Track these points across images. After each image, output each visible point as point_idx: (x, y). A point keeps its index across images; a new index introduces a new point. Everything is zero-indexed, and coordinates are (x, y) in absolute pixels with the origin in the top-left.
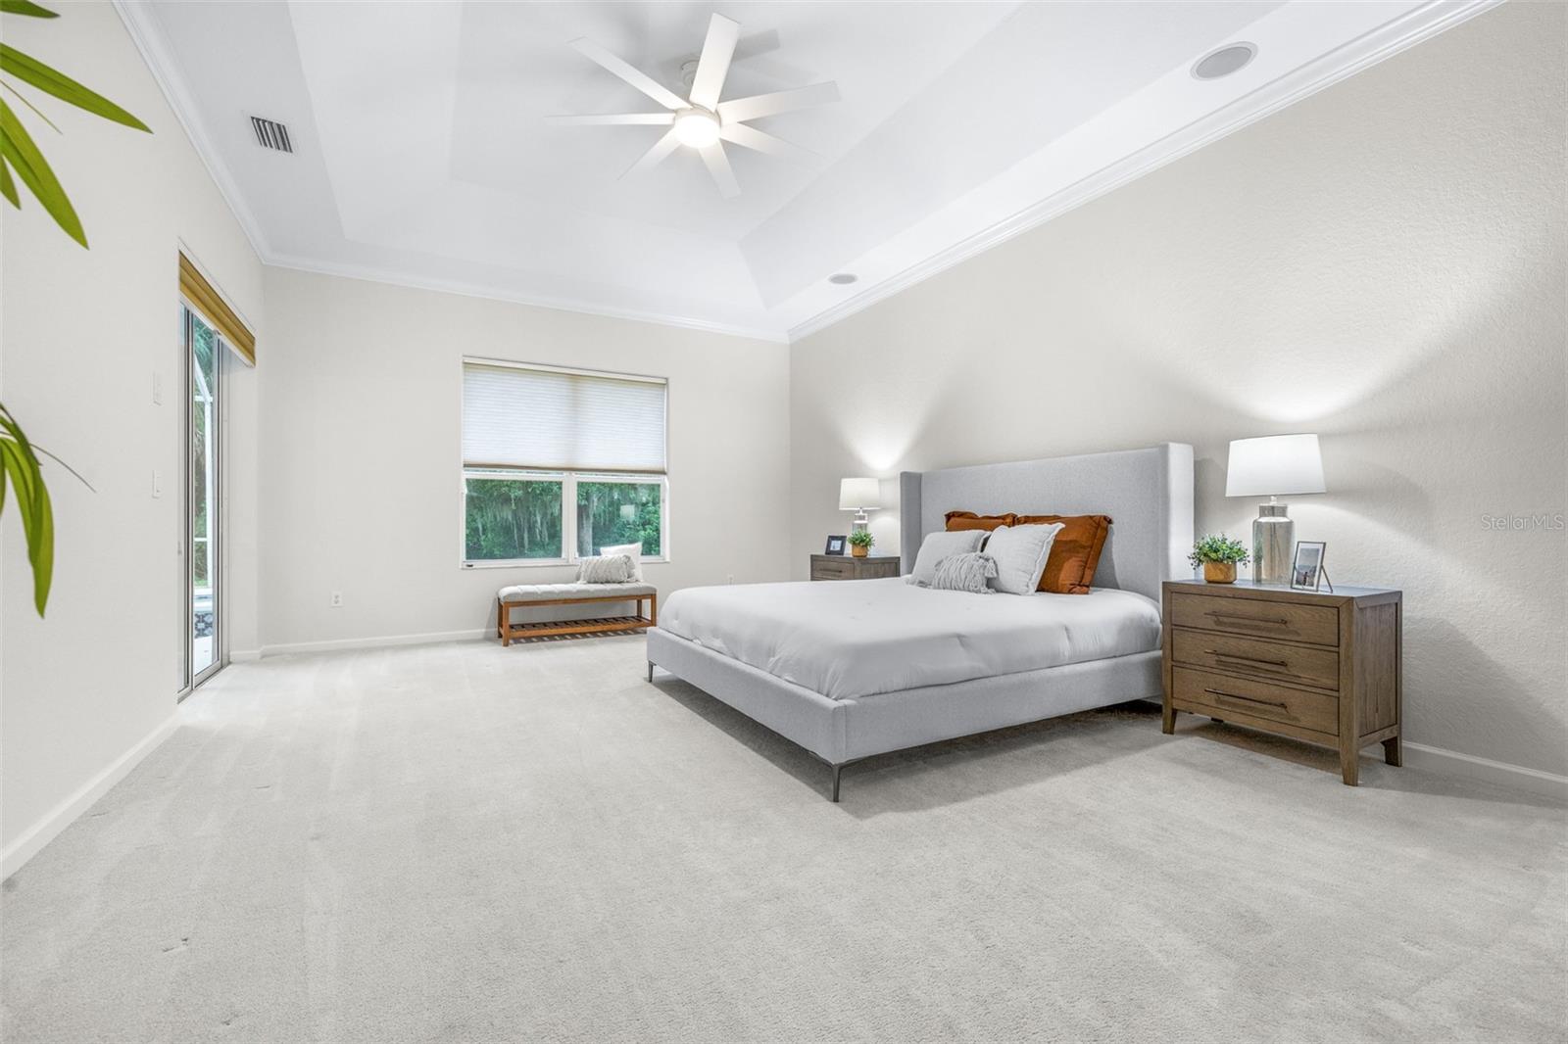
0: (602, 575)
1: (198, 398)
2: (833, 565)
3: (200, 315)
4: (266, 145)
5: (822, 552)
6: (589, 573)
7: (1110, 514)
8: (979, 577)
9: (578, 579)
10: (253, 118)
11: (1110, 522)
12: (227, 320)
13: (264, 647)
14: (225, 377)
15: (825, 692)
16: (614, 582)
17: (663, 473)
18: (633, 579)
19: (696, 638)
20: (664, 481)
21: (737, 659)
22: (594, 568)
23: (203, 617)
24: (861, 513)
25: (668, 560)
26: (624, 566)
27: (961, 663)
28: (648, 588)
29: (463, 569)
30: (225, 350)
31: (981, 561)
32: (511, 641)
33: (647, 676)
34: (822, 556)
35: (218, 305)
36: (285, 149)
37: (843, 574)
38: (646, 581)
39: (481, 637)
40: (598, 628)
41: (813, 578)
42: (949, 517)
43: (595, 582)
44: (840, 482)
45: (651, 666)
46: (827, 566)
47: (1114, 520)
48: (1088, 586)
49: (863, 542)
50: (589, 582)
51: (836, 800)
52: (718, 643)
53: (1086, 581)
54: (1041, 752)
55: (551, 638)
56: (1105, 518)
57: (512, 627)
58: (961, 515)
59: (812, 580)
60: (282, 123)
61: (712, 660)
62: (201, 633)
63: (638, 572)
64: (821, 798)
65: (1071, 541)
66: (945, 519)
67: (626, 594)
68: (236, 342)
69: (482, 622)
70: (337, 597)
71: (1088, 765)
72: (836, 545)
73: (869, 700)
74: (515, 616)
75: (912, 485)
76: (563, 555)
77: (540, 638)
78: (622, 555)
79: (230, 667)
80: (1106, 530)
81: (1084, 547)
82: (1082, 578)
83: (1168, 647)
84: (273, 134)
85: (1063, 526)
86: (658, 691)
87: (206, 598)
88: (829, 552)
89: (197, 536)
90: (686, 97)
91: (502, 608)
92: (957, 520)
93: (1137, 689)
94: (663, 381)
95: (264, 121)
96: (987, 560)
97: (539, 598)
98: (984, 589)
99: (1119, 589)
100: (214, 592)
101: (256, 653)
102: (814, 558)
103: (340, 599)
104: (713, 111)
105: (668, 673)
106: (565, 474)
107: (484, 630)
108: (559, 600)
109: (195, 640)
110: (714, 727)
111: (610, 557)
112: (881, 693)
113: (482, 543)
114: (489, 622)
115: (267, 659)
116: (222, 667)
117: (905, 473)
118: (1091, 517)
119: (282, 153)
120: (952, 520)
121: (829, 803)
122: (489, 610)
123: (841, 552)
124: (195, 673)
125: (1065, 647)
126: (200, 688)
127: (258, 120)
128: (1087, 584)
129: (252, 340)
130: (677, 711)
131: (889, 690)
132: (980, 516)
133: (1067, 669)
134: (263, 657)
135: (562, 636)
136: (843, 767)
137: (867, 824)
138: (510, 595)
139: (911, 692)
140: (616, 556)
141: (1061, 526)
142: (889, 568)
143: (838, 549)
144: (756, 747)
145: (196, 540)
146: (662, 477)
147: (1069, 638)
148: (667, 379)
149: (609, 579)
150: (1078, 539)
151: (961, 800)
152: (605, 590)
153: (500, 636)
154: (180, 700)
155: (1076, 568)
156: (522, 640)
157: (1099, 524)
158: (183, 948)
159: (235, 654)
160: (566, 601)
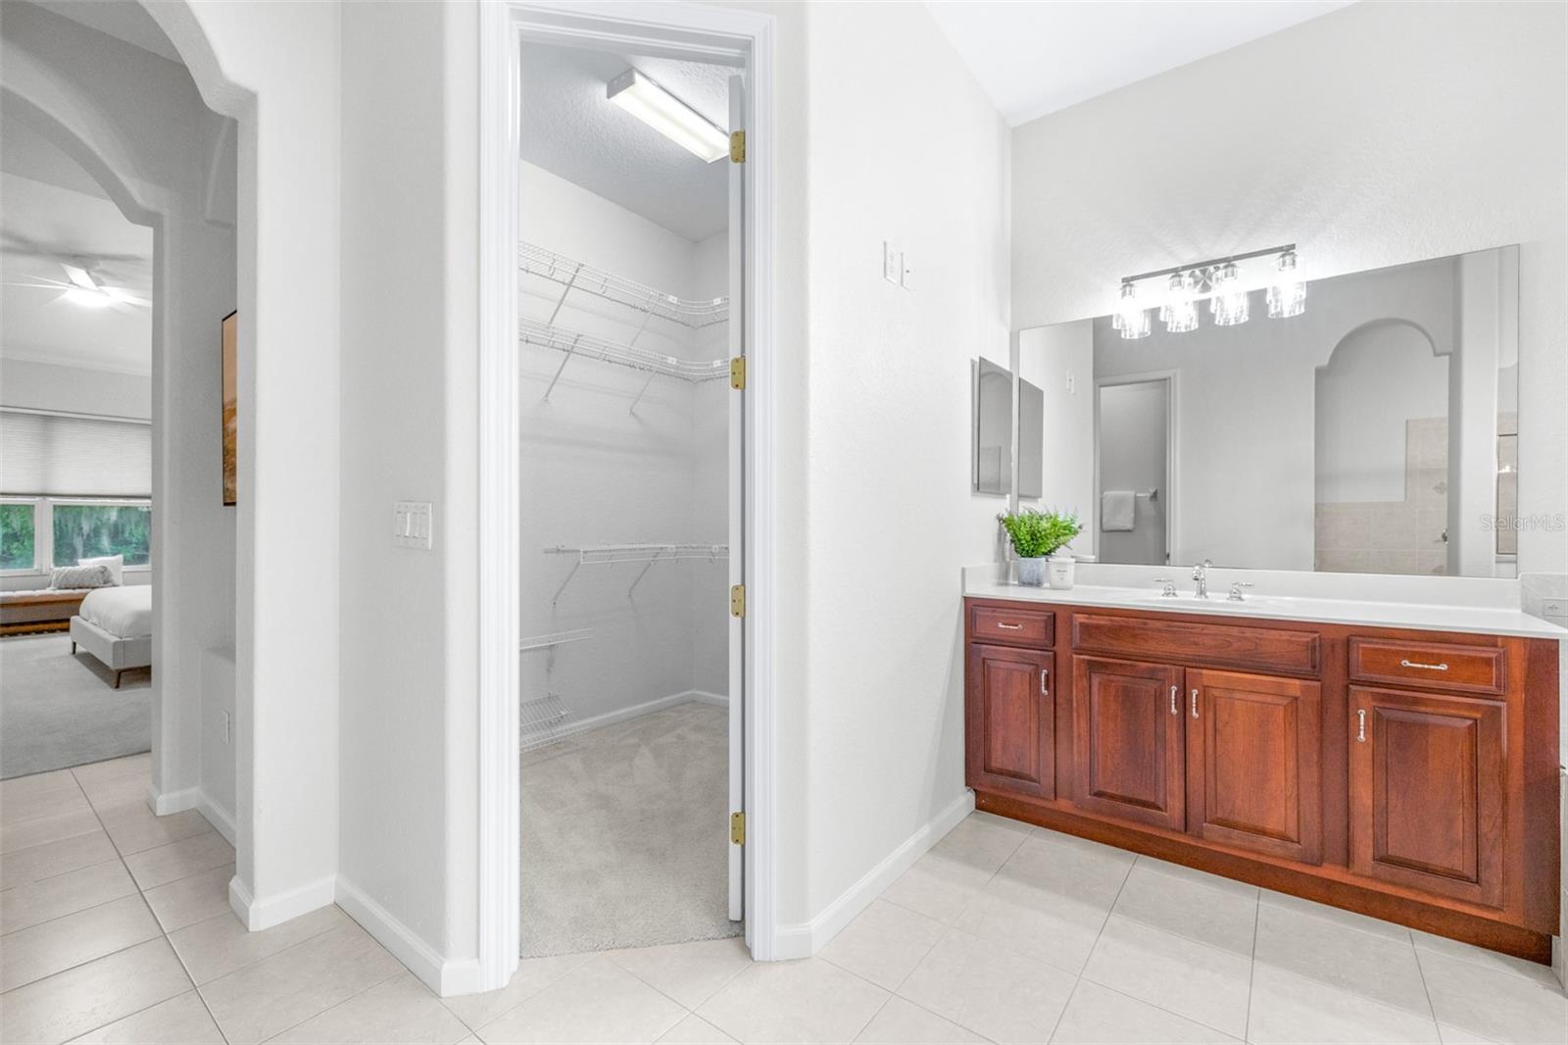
6: (60, 580)
9: (49, 586)
18: (109, 585)
22: (65, 577)
26: (100, 575)
33: (72, 652)
43: (67, 588)
45: (75, 644)
50: (59, 588)
63: (117, 579)
76: (37, 565)
78: (98, 566)
104: (96, 290)
105: (82, 648)
106: (39, 498)
108: (19, 603)
111: (86, 566)
136: (120, 673)
140: (92, 567)
149: (82, 585)
152: (73, 594)
160: (26, 604)
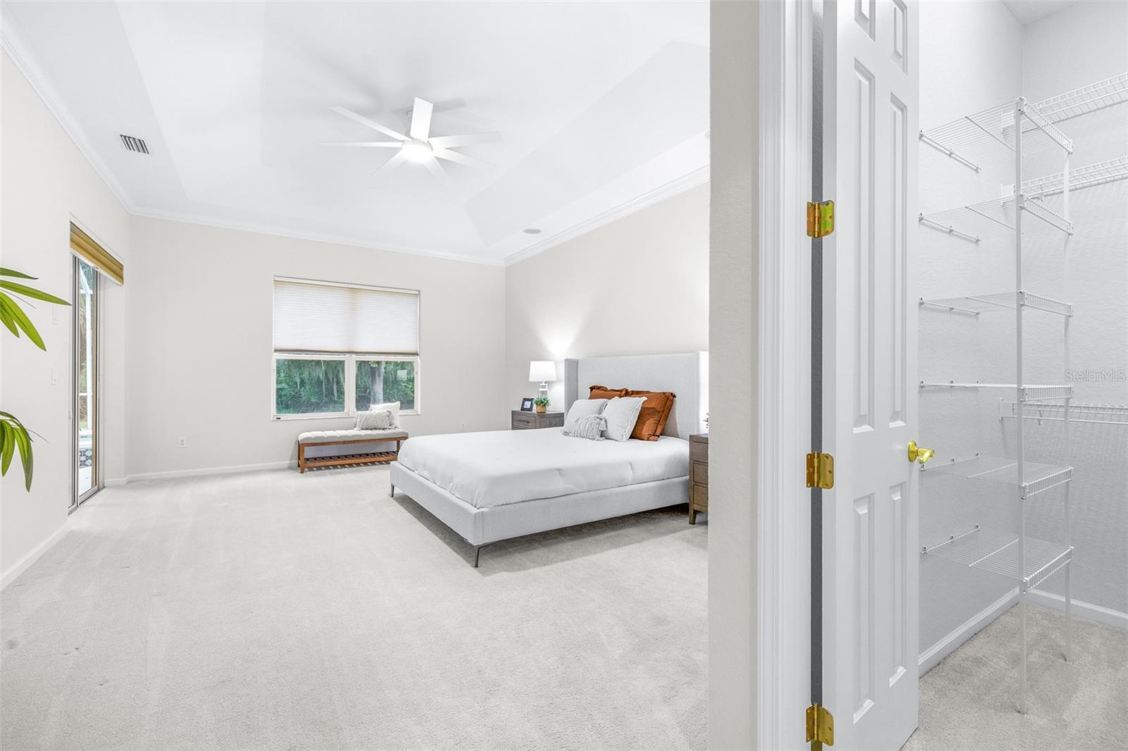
0: (371, 424)
1: (82, 291)
2: (525, 418)
3: (83, 259)
4: (130, 149)
5: (518, 409)
6: (362, 422)
7: (675, 392)
8: (595, 430)
9: (355, 427)
10: (121, 136)
11: (674, 396)
12: (103, 258)
13: (129, 476)
14: (101, 292)
15: (474, 504)
16: (380, 429)
17: (416, 354)
18: (393, 426)
19: (416, 470)
20: (417, 361)
21: (435, 483)
22: (365, 420)
23: (84, 452)
24: (543, 384)
25: (419, 413)
26: (387, 418)
27: (559, 485)
28: (402, 433)
29: (273, 421)
30: (101, 277)
31: (598, 420)
32: (306, 470)
33: (390, 493)
34: (518, 412)
35: (97, 250)
36: (144, 152)
37: (530, 424)
38: (402, 428)
39: (286, 466)
40: (368, 460)
41: (514, 428)
42: (592, 389)
43: (367, 429)
44: (530, 364)
45: (393, 487)
46: (521, 420)
47: (677, 395)
48: (658, 436)
49: (543, 403)
50: (362, 429)
51: (476, 566)
52: (426, 474)
53: (658, 433)
54: (611, 537)
55: (335, 467)
56: (672, 394)
57: (307, 460)
58: (599, 388)
59: (513, 429)
60: (142, 139)
61: (422, 485)
62: (83, 464)
63: (397, 422)
64: (468, 565)
65: (652, 408)
66: (589, 390)
67: (388, 437)
68: (110, 272)
69: (288, 455)
70: (182, 441)
71: (633, 543)
72: (528, 404)
73: (499, 508)
74: (309, 453)
75: (572, 367)
76: (346, 410)
77: (327, 467)
78: (385, 411)
79: (104, 490)
80: (672, 401)
81: (659, 412)
82: (656, 431)
83: (692, 473)
84: (136, 144)
85: (646, 399)
86: (395, 503)
87: (86, 437)
88: (523, 409)
89: (81, 392)
90: (408, 134)
91: (301, 446)
92: (598, 392)
93: (677, 498)
94: (417, 293)
95: (129, 138)
96: (601, 419)
97: (326, 441)
98: (598, 437)
99: (679, 437)
100: (93, 432)
101: (124, 480)
102: (514, 413)
103: (185, 442)
104: (426, 142)
105: (401, 492)
106: (347, 355)
107: (288, 462)
108: (340, 442)
109: (80, 470)
110: (421, 525)
111: (377, 411)
112: (507, 504)
113: (302, 393)
114: (291, 457)
115: (132, 484)
116: (99, 490)
117: (567, 359)
118: (664, 393)
119: (142, 154)
120: (594, 390)
121: (472, 568)
122: (291, 450)
123: (530, 409)
124: (79, 495)
125: (629, 475)
126: (83, 505)
127: (125, 137)
128: (658, 434)
129: (121, 267)
130: (404, 515)
131: (512, 502)
132: (609, 389)
133: (629, 488)
134: (128, 483)
135: (343, 466)
136: (480, 548)
137: (488, 578)
138: (305, 439)
139: (526, 503)
140: (382, 411)
141: (645, 399)
142: (558, 420)
143: (529, 407)
144: (443, 537)
145: (81, 394)
146: (416, 357)
147: (632, 469)
148: (419, 291)
149: (376, 426)
150: (656, 407)
151: (549, 564)
152: (372, 435)
153: (299, 466)
154: (70, 513)
155: (652, 425)
156: (315, 469)
157: (668, 398)
158: (76, 653)
159: (108, 481)
160: (344, 442)
